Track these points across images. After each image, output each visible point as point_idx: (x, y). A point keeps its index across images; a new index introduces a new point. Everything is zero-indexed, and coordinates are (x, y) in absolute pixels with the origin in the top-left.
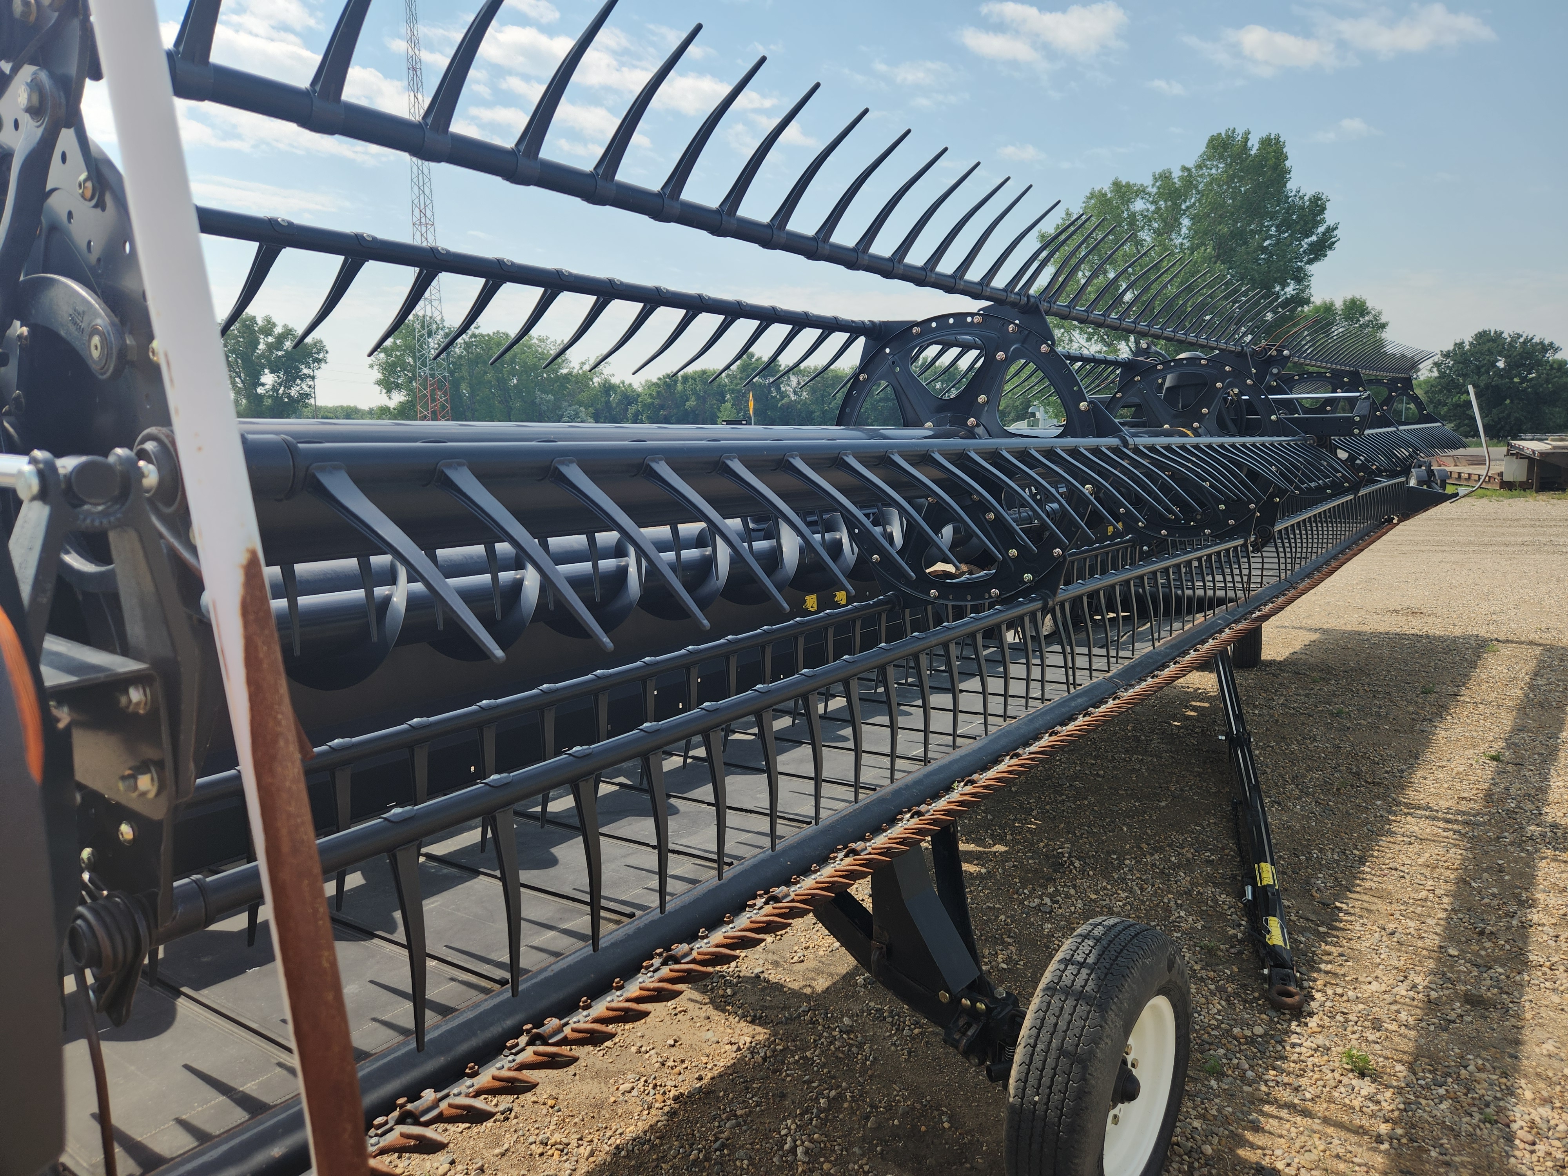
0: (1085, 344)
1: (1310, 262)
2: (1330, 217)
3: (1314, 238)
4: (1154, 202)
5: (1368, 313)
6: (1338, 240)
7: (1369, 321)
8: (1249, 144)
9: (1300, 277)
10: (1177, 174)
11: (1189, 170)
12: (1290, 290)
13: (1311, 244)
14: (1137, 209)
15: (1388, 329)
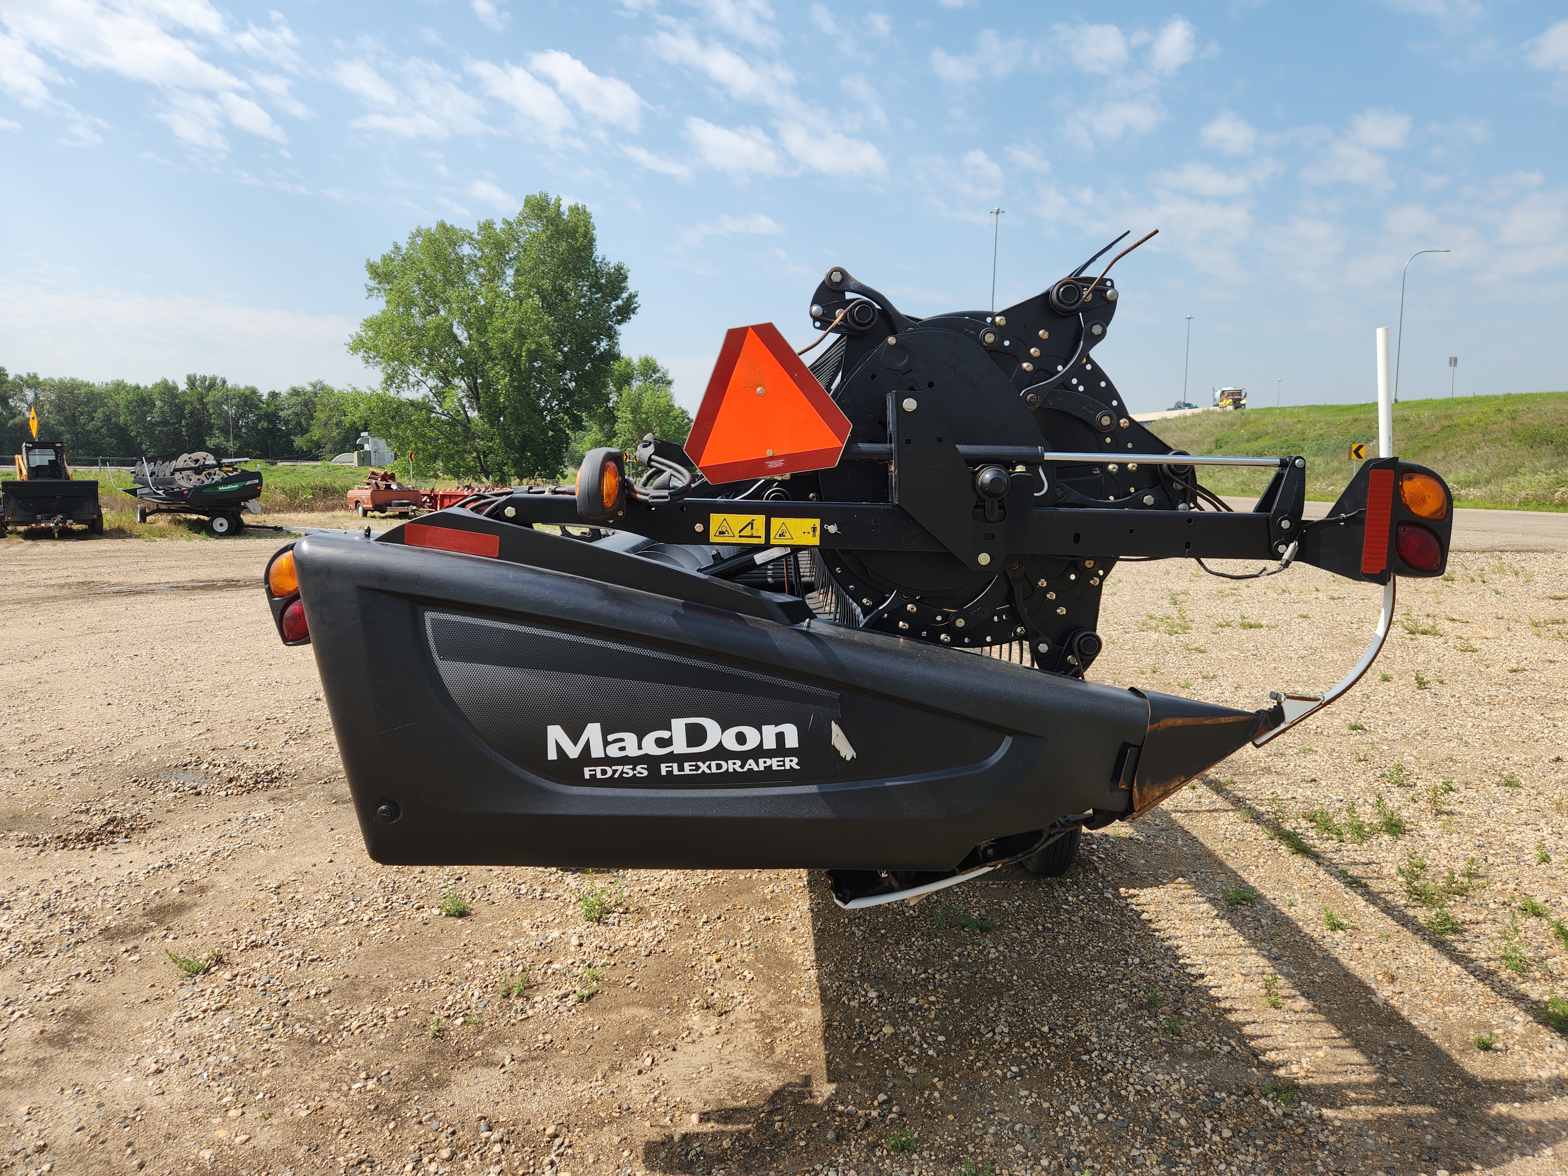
0: (422, 378)
1: (619, 322)
2: (632, 285)
3: (620, 302)
4: (481, 250)
5: (658, 371)
6: (640, 306)
7: (660, 377)
8: (561, 209)
9: (611, 335)
10: (499, 226)
11: (510, 224)
12: (604, 345)
13: (618, 307)
14: (466, 253)
15: (673, 385)
